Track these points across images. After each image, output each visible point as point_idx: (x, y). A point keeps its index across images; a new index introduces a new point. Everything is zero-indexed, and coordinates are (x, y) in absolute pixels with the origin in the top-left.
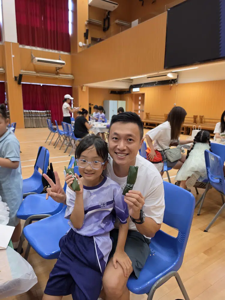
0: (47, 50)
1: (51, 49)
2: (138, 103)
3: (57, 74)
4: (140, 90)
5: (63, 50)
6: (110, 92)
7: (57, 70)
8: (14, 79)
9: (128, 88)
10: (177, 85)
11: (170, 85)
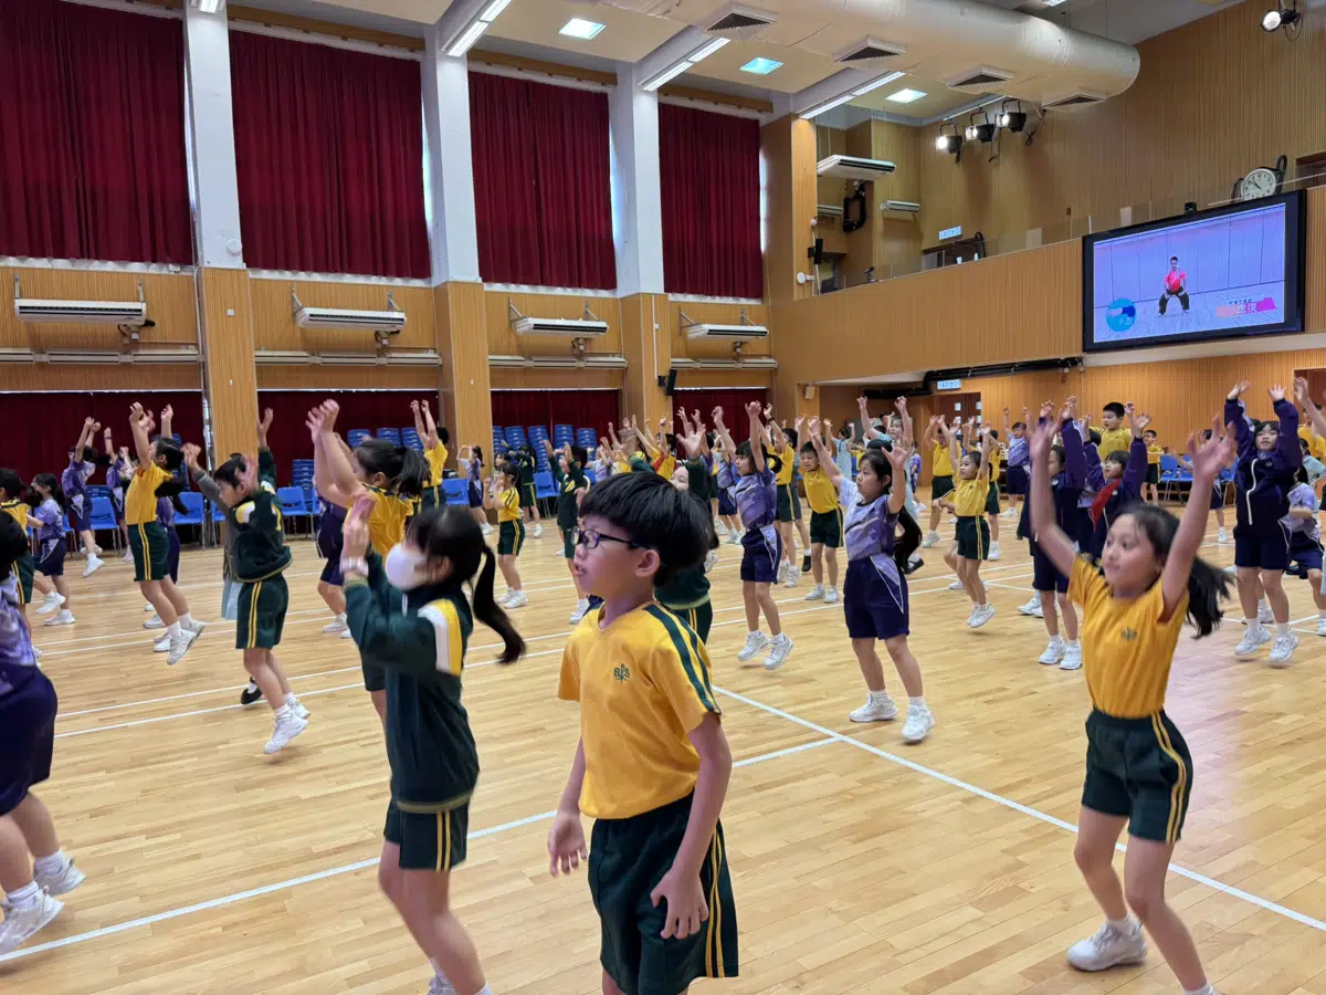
0: (708, 300)
1: (720, 295)
3: (737, 358)
4: (963, 384)
5: (746, 296)
7: (735, 349)
8: (657, 383)
9: (919, 378)
10: (1082, 369)
11: (1060, 370)
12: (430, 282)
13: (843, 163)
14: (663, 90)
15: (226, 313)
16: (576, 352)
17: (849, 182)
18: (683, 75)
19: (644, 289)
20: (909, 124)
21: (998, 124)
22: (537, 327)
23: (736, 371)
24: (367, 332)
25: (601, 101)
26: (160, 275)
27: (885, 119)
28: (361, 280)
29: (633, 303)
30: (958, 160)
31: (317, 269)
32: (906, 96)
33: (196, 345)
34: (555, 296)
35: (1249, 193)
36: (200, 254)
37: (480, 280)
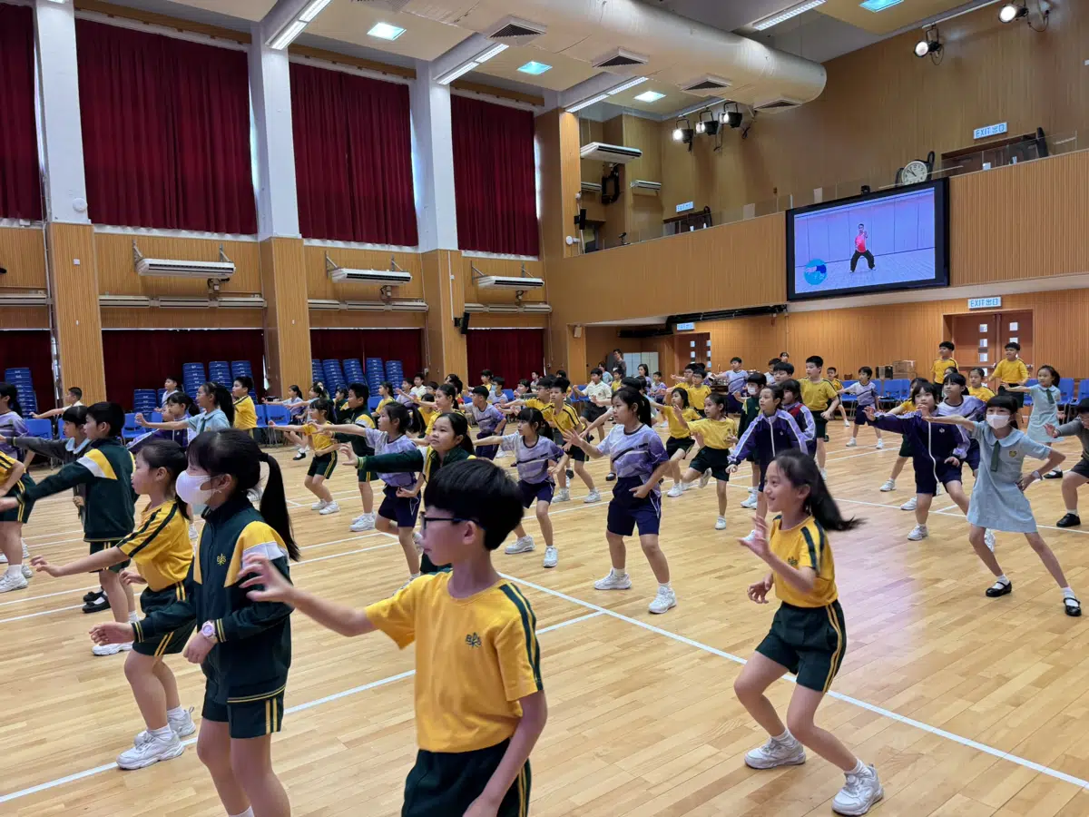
0: (495, 256)
1: (504, 252)
2: (690, 355)
3: (519, 304)
4: (697, 327)
5: (526, 254)
6: (619, 334)
7: (517, 297)
8: (453, 324)
9: (663, 322)
10: (786, 314)
11: (770, 315)
12: (256, 238)
13: (600, 149)
14: (454, 84)
15: (73, 262)
16: (384, 297)
17: (606, 164)
18: (470, 74)
19: (441, 246)
20: (651, 118)
21: (721, 121)
22: (350, 276)
23: (518, 315)
24: (202, 280)
25: (403, 92)
26: (12, 229)
27: (634, 115)
28: (195, 235)
29: (432, 257)
30: (690, 149)
31: (156, 226)
32: (650, 97)
33: (46, 290)
34: (365, 250)
35: (908, 180)
36: (48, 211)
37: (300, 236)
